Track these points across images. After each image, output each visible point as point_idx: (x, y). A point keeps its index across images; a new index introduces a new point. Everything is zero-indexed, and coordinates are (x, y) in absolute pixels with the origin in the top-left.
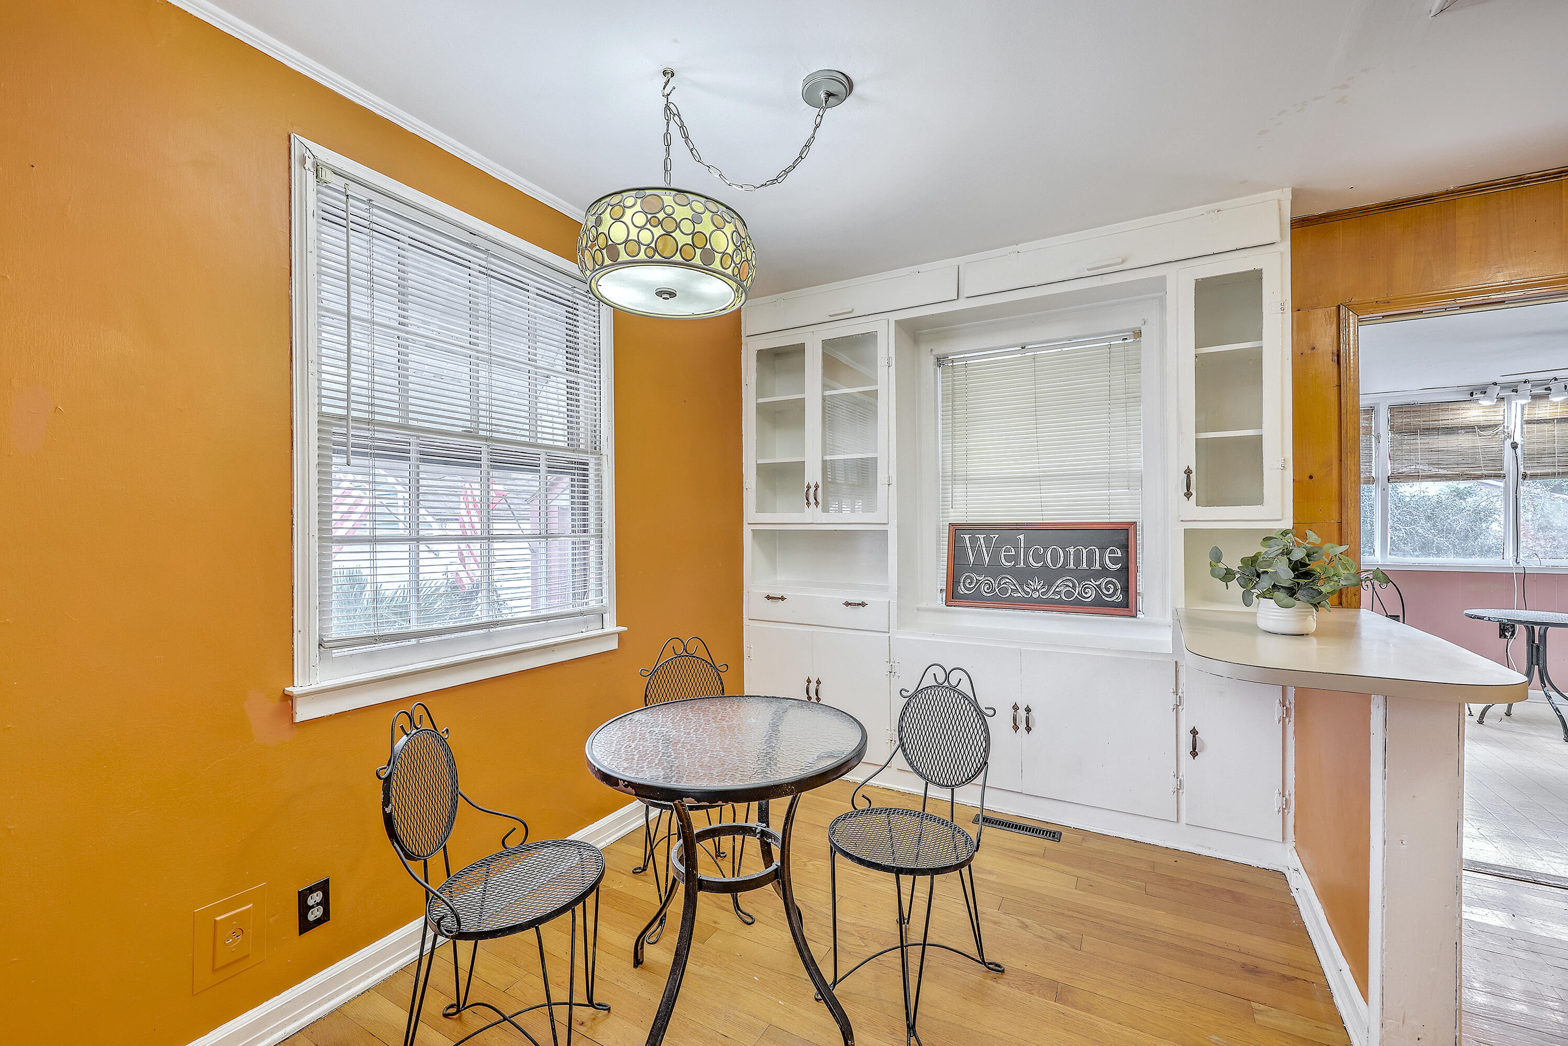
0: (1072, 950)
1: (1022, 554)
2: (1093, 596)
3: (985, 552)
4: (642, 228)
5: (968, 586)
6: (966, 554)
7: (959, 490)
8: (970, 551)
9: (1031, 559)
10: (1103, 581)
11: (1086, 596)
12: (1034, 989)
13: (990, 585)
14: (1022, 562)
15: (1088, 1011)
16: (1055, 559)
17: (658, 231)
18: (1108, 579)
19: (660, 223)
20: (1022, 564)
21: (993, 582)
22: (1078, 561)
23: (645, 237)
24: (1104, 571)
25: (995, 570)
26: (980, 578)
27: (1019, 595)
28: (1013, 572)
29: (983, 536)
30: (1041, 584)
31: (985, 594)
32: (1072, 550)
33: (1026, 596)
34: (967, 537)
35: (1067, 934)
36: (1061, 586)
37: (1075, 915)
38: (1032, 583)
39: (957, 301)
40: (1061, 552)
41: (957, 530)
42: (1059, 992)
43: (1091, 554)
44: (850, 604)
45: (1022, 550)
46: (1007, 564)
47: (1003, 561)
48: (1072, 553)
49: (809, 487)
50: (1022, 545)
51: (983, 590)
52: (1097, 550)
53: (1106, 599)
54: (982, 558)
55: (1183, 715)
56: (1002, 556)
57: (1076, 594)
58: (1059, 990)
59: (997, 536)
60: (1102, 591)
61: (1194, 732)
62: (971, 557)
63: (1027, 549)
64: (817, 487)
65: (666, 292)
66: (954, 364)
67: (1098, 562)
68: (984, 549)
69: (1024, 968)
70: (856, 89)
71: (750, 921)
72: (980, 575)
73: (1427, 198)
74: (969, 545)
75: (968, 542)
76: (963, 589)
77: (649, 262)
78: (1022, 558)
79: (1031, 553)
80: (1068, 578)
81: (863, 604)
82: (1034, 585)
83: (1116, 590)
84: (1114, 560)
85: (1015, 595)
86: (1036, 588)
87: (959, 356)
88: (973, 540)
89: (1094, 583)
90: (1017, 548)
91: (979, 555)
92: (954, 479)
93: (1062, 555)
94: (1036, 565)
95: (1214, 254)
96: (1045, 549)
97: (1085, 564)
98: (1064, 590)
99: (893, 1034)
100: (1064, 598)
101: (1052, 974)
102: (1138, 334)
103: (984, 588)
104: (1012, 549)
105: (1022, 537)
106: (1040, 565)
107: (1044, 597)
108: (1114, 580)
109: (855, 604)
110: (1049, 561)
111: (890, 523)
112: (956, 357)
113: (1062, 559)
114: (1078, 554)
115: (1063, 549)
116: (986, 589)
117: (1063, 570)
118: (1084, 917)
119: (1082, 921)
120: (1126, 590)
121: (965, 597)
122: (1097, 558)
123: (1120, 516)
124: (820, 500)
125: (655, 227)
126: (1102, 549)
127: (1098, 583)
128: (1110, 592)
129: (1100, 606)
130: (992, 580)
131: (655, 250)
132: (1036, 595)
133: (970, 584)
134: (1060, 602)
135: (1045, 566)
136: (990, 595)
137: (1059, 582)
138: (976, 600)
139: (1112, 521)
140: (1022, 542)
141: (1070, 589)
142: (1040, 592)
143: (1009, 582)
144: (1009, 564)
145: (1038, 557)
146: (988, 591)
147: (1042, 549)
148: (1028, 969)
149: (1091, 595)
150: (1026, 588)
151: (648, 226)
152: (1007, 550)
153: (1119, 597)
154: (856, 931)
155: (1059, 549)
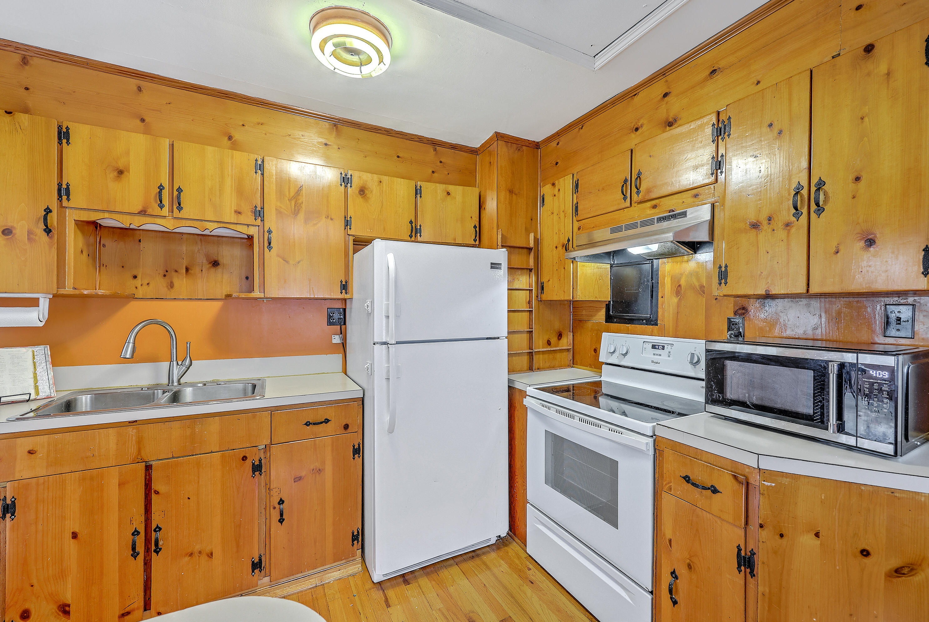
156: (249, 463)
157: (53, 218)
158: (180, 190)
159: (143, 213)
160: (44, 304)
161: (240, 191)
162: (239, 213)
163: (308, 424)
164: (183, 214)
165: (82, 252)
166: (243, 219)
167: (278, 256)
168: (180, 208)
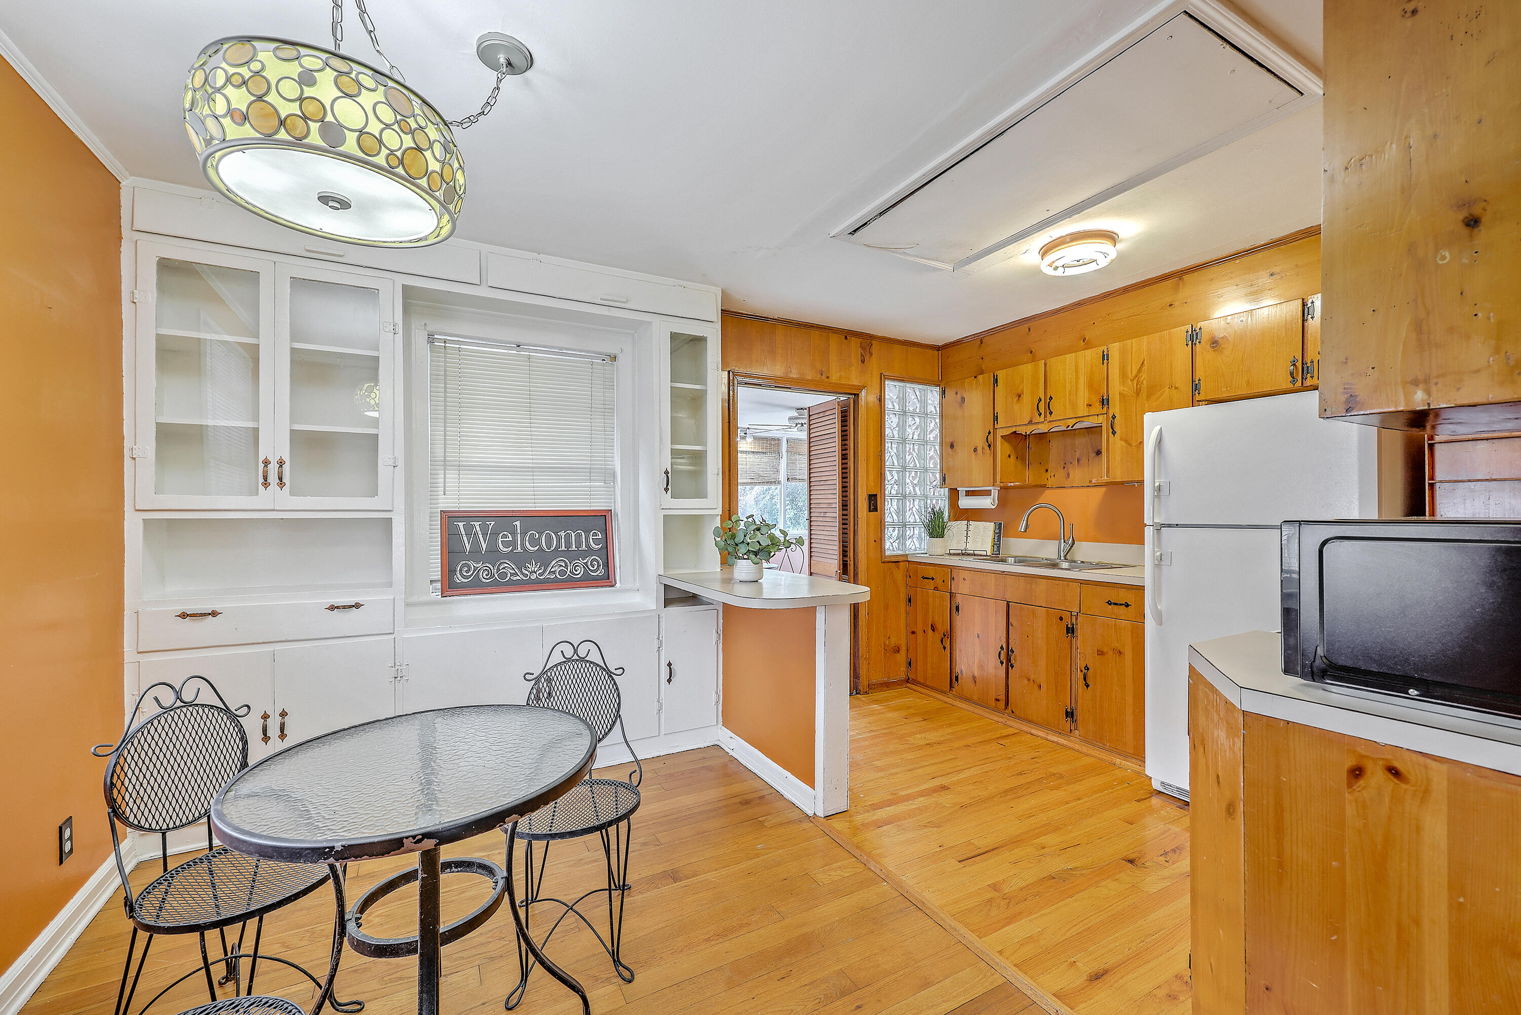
0: (657, 848)
1: (519, 539)
2: (582, 573)
3: (481, 539)
4: (388, 126)
5: (465, 574)
6: (461, 541)
7: (451, 475)
8: (465, 538)
9: (527, 543)
10: (588, 560)
11: (576, 573)
12: (658, 885)
13: (489, 572)
14: (519, 547)
15: (696, 875)
16: (549, 545)
17: (408, 142)
18: (593, 558)
19: (412, 132)
20: (519, 549)
21: (492, 568)
22: (568, 544)
23: (392, 139)
24: (590, 551)
25: (493, 555)
26: (478, 566)
27: (519, 578)
28: (511, 556)
29: (478, 523)
30: (538, 566)
31: (484, 580)
32: (563, 534)
33: (525, 579)
34: (461, 524)
35: (645, 839)
36: (556, 566)
37: (640, 825)
38: (529, 566)
39: (479, 287)
40: (554, 536)
41: (449, 518)
42: (674, 876)
43: (578, 536)
44: (338, 607)
45: (519, 535)
46: (505, 549)
47: (501, 547)
48: (563, 536)
49: (266, 463)
50: (519, 531)
51: (481, 577)
52: (583, 533)
53: (592, 574)
54: (480, 546)
55: (663, 653)
56: (500, 542)
57: (568, 573)
58: (672, 875)
59: (493, 523)
60: (588, 568)
61: (669, 665)
62: (467, 545)
63: (524, 534)
64: (281, 463)
65: (334, 199)
66: (447, 345)
67: (584, 543)
68: (480, 536)
69: (640, 877)
70: (529, 74)
71: (359, 1007)
72: (478, 562)
73: (766, 319)
74: (463, 533)
75: (462, 530)
76: (460, 578)
77: (388, 171)
78: (519, 543)
79: (527, 538)
80: (561, 559)
81: (357, 606)
82: (532, 568)
83: (599, 566)
84: (596, 541)
85: (515, 579)
86: (533, 570)
87: (452, 339)
88: (469, 530)
89: (582, 561)
90: (514, 534)
91: (476, 543)
92: (445, 465)
93: (555, 539)
94: (532, 549)
95: (682, 317)
96: (541, 534)
97: (574, 546)
98: (558, 569)
99: (597, 980)
100: (558, 576)
101: (660, 869)
102: (614, 358)
103: (483, 575)
104: (509, 535)
105: (518, 523)
106: (536, 549)
107: (541, 578)
108: (597, 558)
109: (344, 607)
110: (544, 544)
111: (395, 509)
112: (449, 338)
113: (555, 542)
114: (568, 537)
115: (556, 534)
116: (484, 575)
117: (557, 552)
118: (645, 824)
119: (647, 827)
120: (607, 565)
121: (462, 586)
122: (584, 540)
123: (598, 505)
124: (286, 479)
125: (406, 133)
126: (587, 532)
127: (585, 561)
128: (595, 568)
129: (587, 581)
130: (490, 566)
131: (401, 162)
132: (534, 577)
133: (467, 572)
134: (556, 581)
135: (541, 550)
136: (488, 581)
137: (554, 562)
138: (476, 587)
139: (592, 508)
140: (518, 528)
141: (563, 568)
142: (537, 573)
143: (508, 567)
144: (507, 549)
145: (534, 542)
146: (486, 577)
147: (537, 534)
148: (643, 875)
149: (580, 572)
150: (524, 571)
151: (396, 127)
152: (505, 536)
153: (601, 572)
154: (489, 937)
155: (552, 534)
156: (1064, 623)
157: (991, 438)
158: (1051, 398)
159: (1030, 422)
160: (995, 493)
161: (1091, 386)
162: (1090, 405)
163: (1109, 603)
164: (1053, 417)
165: (1009, 456)
166: (1094, 411)
167: (1121, 439)
168: (1051, 413)
